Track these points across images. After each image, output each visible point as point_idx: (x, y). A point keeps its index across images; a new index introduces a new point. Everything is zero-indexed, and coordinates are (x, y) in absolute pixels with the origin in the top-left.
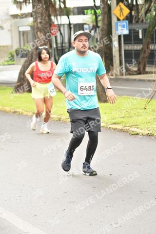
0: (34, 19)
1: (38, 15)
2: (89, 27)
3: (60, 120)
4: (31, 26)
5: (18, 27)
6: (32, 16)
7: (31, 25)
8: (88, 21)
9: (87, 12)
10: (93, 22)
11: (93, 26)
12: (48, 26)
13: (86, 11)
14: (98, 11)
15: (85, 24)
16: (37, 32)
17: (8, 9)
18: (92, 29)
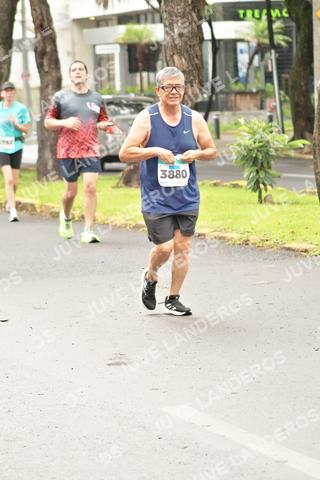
0: (165, 26)
1: (175, 18)
2: (249, 48)
3: (246, 243)
4: (121, 45)
5: (94, 46)
6: (161, 21)
7: (121, 41)
8: (248, 34)
9: (245, 15)
10: (258, 36)
11: (259, 45)
12: (196, 42)
13: (241, 12)
14: (275, 13)
15: (241, 40)
16: (172, 56)
17: (67, 7)
18: (256, 53)
